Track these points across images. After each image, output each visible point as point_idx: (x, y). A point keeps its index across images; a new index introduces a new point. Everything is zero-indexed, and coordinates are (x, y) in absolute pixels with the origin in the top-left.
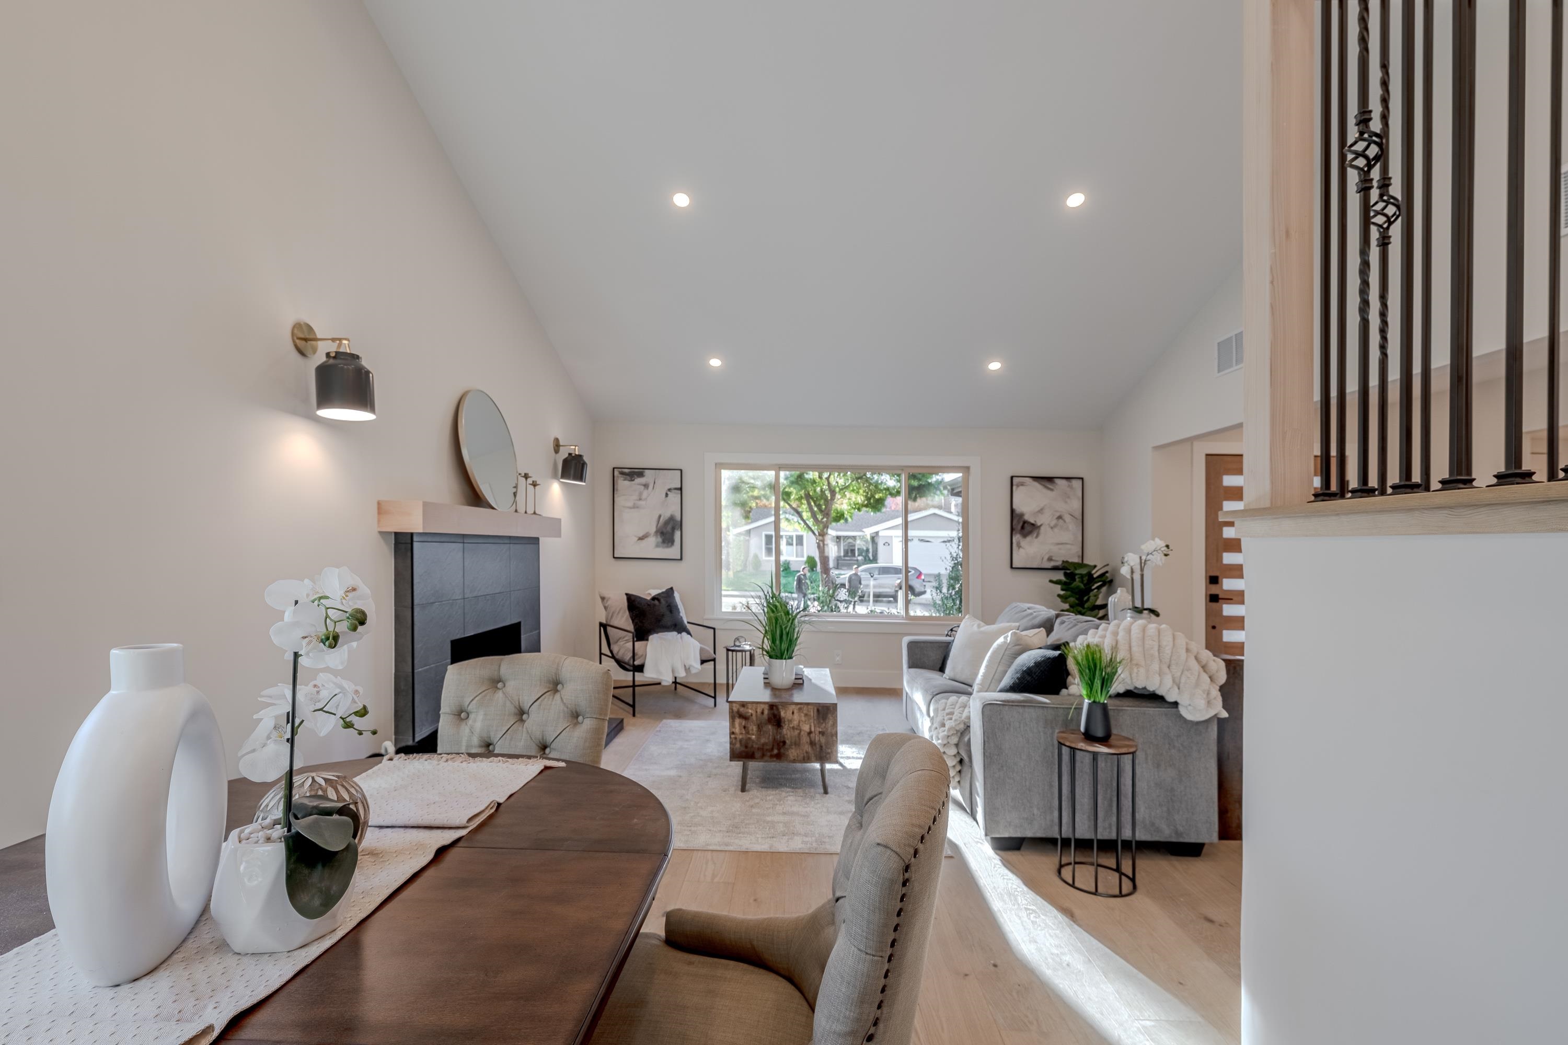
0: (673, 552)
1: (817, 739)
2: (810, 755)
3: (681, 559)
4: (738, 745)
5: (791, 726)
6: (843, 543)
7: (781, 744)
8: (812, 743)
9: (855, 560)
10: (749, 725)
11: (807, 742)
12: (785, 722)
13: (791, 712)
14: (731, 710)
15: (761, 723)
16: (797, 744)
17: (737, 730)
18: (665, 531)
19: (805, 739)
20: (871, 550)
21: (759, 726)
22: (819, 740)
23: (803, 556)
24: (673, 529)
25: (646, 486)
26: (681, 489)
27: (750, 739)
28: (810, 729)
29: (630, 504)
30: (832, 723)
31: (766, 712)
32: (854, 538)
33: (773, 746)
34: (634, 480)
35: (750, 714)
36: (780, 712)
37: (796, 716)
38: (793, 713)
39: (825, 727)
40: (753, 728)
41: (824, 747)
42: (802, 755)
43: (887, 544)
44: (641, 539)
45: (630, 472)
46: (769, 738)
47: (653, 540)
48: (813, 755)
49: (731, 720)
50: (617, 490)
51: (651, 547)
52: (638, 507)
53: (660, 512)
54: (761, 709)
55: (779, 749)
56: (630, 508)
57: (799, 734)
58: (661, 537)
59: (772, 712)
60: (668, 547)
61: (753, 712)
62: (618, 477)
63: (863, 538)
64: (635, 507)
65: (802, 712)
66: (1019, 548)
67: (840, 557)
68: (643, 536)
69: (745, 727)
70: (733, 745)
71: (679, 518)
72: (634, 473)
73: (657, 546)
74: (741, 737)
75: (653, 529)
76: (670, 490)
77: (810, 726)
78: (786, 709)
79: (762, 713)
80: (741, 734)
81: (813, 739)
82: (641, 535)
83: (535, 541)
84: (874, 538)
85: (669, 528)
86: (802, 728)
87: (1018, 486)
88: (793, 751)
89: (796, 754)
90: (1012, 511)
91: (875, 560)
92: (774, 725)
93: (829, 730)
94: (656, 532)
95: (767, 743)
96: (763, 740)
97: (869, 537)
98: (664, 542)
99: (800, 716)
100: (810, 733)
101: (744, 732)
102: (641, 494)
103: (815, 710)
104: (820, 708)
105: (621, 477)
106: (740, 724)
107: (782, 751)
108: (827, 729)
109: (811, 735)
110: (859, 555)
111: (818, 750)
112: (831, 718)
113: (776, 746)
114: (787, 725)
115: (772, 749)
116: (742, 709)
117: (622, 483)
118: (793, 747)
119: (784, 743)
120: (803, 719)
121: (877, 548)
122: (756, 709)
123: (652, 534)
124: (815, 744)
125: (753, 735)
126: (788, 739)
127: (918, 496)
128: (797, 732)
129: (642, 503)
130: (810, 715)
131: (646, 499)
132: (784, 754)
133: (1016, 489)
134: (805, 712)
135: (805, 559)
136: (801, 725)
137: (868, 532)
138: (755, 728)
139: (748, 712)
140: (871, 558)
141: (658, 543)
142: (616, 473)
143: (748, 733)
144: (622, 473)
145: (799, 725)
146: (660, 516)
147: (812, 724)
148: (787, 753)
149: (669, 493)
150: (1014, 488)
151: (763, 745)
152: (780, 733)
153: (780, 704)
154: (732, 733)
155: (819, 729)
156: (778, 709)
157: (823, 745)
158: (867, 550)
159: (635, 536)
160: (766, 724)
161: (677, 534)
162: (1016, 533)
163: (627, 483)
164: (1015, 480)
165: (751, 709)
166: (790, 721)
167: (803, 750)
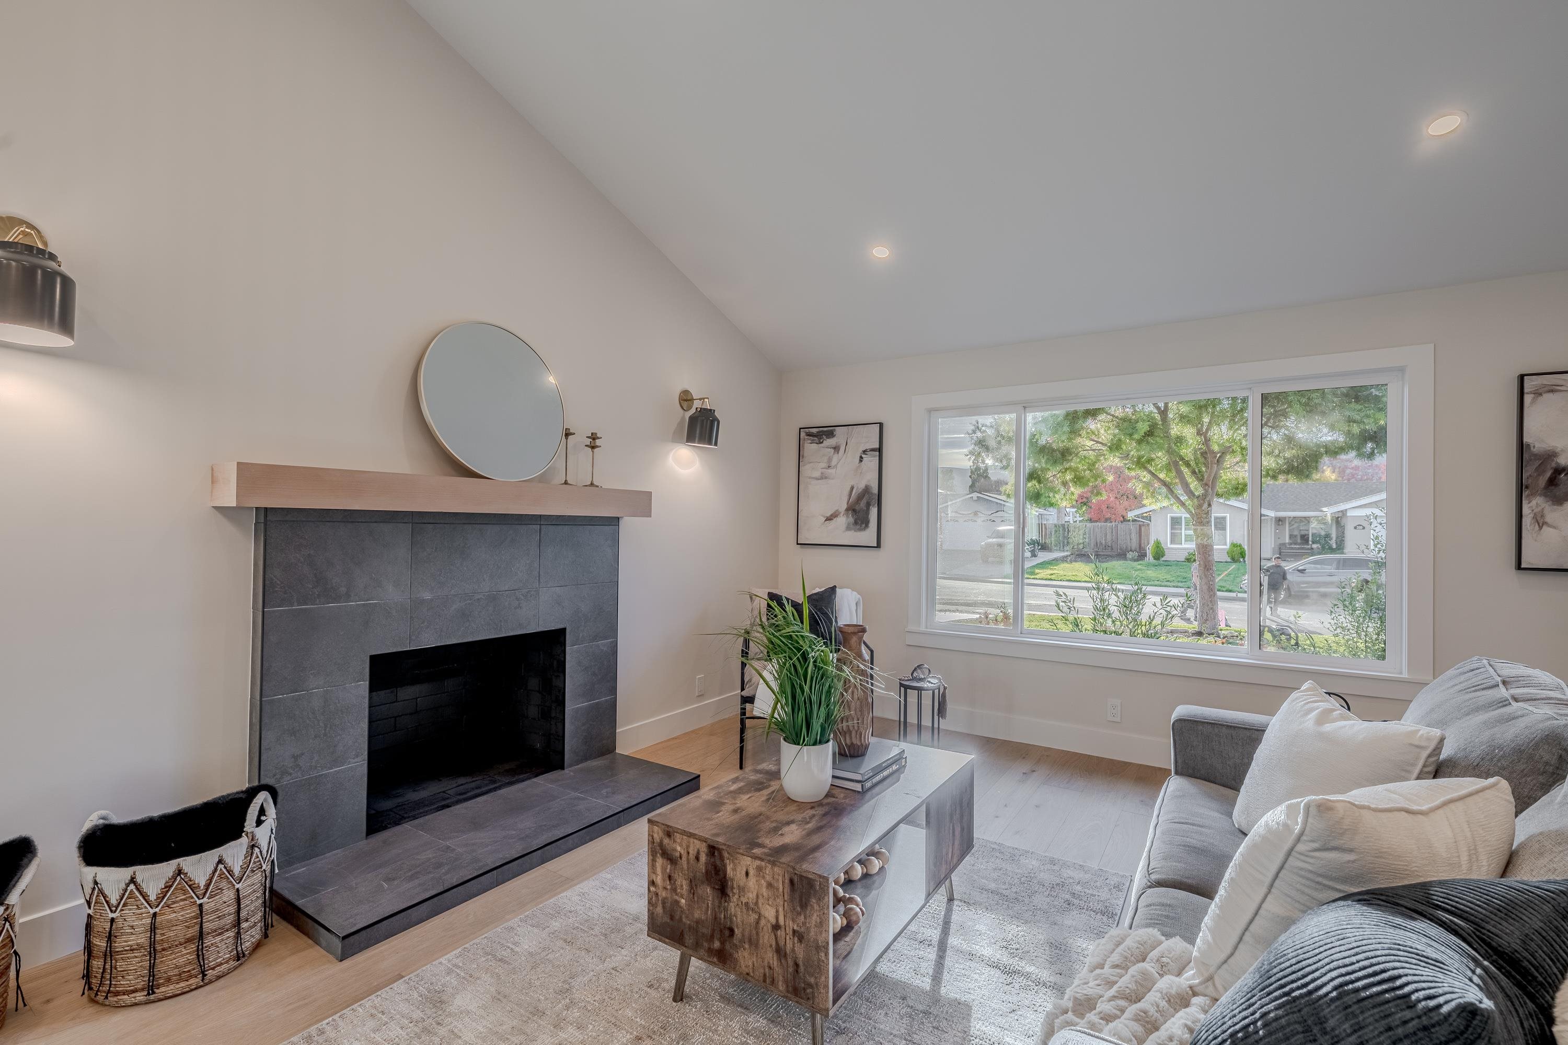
0: (868, 536)
1: (789, 945)
2: (775, 975)
3: (879, 546)
4: (659, 910)
5: (744, 900)
6: (1289, 527)
7: (727, 933)
8: (780, 952)
9: (1308, 549)
10: (676, 875)
11: (771, 946)
12: (733, 888)
13: (744, 873)
14: (651, 838)
15: (695, 877)
16: (754, 943)
17: (659, 880)
18: (857, 508)
19: (767, 938)
20: (1334, 536)
21: (691, 881)
22: (793, 950)
23: (1225, 544)
24: (868, 505)
25: (836, 449)
26: (880, 450)
27: (677, 902)
28: (777, 918)
29: (817, 474)
30: (818, 921)
31: (703, 858)
32: (1307, 520)
33: (713, 930)
34: (822, 442)
35: (678, 854)
36: (725, 866)
37: (752, 882)
38: (747, 874)
39: (804, 924)
40: (683, 883)
41: (802, 968)
42: (762, 971)
43: (1362, 527)
44: (829, 519)
45: (818, 432)
46: (706, 913)
47: (842, 521)
48: (781, 978)
49: (651, 857)
50: (803, 457)
51: (840, 531)
52: (826, 478)
53: (852, 483)
54: (696, 850)
55: (723, 943)
56: (817, 479)
57: (758, 922)
58: (853, 516)
59: (712, 860)
60: (860, 530)
61: (682, 852)
62: (804, 440)
63: (1322, 521)
64: (823, 477)
65: (764, 877)
66: (1541, 528)
67: (1284, 544)
68: (832, 515)
69: (670, 877)
70: (653, 905)
71: (875, 490)
72: (822, 433)
73: (848, 528)
74: (664, 894)
75: (845, 506)
76: (865, 452)
77: (777, 911)
78: (736, 861)
79: (697, 858)
80: (665, 888)
81: (782, 943)
82: (828, 515)
83: (614, 521)
84: (1338, 520)
85: (863, 504)
86: (763, 912)
87: (1538, 394)
88: (746, 954)
89: (750, 964)
90: (1522, 447)
91: (1340, 547)
92: (714, 888)
93: (812, 933)
94: (847, 510)
95: (703, 921)
96: (697, 914)
97: (1329, 518)
98: (856, 523)
99: (759, 885)
100: (776, 927)
101: (669, 887)
102: (830, 460)
103: (787, 881)
104: (796, 879)
105: (808, 439)
106: (664, 869)
107: (728, 946)
108: (808, 929)
109: (779, 932)
110: (1313, 543)
111: (791, 970)
112: (816, 907)
113: (717, 935)
114: (736, 896)
115: (711, 938)
116: (666, 841)
117: (810, 448)
118: (747, 946)
119: (732, 931)
120: (764, 891)
121: (1343, 533)
122: (688, 847)
123: (843, 513)
124: (785, 955)
125: (682, 897)
126: (738, 928)
127: (1376, 451)
128: (753, 917)
129: (831, 471)
130: (778, 889)
131: (836, 466)
132: (731, 955)
133: (1533, 401)
134: (768, 878)
135: (1228, 547)
136: (760, 905)
137: (1329, 512)
138: (685, 884)
139: (675, 850)
140: (1334, 546)
141: (849, 524)
142: (803, 434)
143: (674, 890)
144: (809, 435)
145: (756, 903)
146: (852, 488)
147: (781, 909)
148: (736, 955)
149: (863, 456)
150: (1528, 399)
151: (698, 922)
152: (726, 909)
153: (724, 847)
154: (652, 883)
155: (791, 925)
156: (722, 858)
157: (801, 964)
158: (1328, 536)
159: (822, 516)
160: (703, 883)
161: (874, 511)
162: (1533, 495)
163: (814, 446)
164: (1529, 384)
165: (681, 845)
166: (742, 890)
167: (763, 959)
